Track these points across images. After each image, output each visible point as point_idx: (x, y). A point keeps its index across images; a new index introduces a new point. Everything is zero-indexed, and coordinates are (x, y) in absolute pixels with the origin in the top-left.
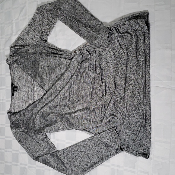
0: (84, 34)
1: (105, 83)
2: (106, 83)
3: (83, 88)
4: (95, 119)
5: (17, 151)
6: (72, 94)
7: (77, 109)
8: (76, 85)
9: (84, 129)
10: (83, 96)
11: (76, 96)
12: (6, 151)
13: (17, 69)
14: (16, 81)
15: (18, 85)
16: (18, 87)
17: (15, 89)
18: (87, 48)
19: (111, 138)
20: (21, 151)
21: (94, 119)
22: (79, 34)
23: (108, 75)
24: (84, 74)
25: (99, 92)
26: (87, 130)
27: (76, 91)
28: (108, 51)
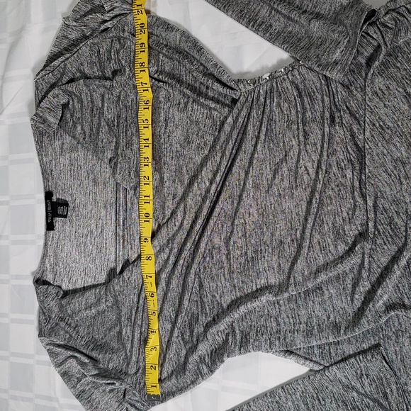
0: (271, 26)
1: (373, 198)
2: (376, 198)
3: (281, 216)
4: (329, 318)
5: (50, 399)
6: (240, 234)
7: (259, 287)
8: (255, 207)
9: (288, 351)
10: (281, 242)
11: (253, 241)
12: (14, 398)
13: (63, 144)
14: (60, 183)
15: (68, 199)
16: (70, 204)
17: (61, 210)
18: (296, 73)
19: (366, 384)
20: (62, 400)
21: (324, 317)
22: (253, 26)
23: (386, 171)
24: (285, 169)
25: (347, 228)
26: (301, 353)
27: (253, 227)
28: (384, 88)
